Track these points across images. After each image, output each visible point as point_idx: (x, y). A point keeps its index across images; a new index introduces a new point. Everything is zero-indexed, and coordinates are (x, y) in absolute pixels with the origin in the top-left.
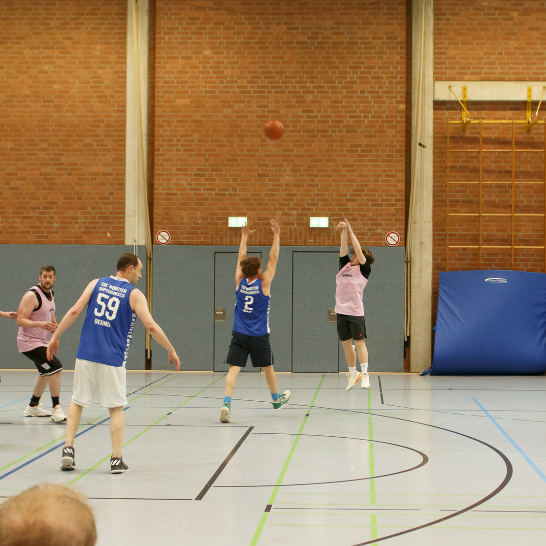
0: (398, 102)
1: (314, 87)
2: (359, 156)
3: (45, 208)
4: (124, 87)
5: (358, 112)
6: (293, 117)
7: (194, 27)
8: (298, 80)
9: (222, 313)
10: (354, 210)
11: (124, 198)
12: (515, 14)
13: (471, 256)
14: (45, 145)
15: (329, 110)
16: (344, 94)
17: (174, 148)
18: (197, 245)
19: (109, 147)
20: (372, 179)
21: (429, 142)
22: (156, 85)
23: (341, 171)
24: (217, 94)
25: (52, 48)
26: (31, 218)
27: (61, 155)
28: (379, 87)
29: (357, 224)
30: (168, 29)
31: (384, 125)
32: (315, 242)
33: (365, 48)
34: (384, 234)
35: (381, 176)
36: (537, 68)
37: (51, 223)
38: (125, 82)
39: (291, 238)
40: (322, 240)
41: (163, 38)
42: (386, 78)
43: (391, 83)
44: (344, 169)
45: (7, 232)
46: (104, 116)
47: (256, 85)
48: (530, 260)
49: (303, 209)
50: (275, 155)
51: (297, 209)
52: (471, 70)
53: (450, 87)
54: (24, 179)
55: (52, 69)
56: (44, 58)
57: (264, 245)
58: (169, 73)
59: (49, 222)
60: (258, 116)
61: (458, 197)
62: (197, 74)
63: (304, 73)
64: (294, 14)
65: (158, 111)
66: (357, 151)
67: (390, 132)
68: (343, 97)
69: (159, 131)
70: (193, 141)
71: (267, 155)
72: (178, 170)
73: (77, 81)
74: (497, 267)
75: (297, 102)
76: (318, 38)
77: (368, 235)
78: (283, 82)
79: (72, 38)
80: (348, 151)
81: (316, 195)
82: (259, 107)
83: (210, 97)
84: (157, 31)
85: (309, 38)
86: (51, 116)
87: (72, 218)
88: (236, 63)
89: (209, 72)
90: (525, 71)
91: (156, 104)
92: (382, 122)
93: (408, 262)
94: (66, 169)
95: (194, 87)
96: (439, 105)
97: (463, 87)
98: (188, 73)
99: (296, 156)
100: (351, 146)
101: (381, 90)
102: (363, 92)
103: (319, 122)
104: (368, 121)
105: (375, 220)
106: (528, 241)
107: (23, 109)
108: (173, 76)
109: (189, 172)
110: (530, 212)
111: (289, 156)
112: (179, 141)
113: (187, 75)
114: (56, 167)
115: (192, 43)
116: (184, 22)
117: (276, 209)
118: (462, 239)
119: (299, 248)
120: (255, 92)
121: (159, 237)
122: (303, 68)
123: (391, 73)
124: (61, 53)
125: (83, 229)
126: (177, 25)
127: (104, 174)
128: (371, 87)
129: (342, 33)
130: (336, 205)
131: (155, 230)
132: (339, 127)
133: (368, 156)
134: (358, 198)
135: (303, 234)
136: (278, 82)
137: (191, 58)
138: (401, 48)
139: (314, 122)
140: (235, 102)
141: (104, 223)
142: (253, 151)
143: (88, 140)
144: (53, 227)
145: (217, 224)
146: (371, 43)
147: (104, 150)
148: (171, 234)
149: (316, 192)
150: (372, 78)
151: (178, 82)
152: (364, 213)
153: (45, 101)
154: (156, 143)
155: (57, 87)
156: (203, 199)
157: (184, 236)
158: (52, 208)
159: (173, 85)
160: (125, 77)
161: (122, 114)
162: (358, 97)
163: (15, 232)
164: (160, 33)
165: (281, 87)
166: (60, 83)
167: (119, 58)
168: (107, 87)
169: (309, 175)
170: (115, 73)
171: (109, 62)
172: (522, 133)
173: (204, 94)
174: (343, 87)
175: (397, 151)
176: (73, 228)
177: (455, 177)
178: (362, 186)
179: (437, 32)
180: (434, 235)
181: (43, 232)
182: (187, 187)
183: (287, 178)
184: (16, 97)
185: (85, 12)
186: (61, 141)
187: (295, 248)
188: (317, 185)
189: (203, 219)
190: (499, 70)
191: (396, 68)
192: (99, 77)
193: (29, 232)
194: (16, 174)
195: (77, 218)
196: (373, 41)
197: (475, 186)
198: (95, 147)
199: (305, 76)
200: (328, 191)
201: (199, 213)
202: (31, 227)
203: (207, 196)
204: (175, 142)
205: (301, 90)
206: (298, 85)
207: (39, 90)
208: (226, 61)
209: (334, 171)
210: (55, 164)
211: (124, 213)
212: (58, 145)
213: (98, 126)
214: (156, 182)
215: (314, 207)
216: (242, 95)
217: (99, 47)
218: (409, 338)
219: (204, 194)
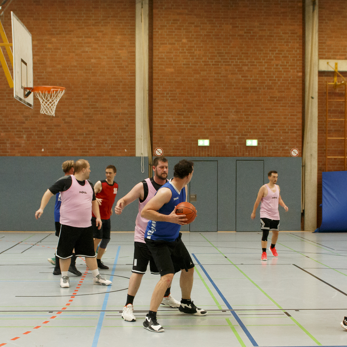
0: (298, 72)
1: (248, 62)
2: (275, 103)
3: (86, 134)
4: (134, 61)
5: (274, 77)
6: (236, 80)
7: (176, 25)
8: (238, 57)
9: (195, 197)
10: (272, 135)
11: (135, 128)
13: (339, 163)
14: (86, 96)
15: (257, 76)
16: (266, 66)
17: (165, 98)
18: (179, 156)
19: (125, 98)
20: (283, 117)
21: (316, 95)
22: (154, 60)
23: (264, 112)
24: (191, 65)
25: (90, 37)
26: (79, 140)
27: (96, 102)
28: (287, 63)
29: (274, 144)
30: (161, 26)
31: (290, 85)
32: (249, 155)
33: (278, 39)
34: (289, 150)
35: (288, 115)
37: (91, 143)
38: (135, 58)
39: (235, 152)
40: (253, 153)
41: (158, 32)
42: (291, 57)
43: (294, 60)
44: (266, 111)
45: (64, 149)
46: (122, 79)
47: (214, 61)
49: (243, 135)
50: (226, 103)
51: (239, 135)
52: (340, 53)
53: (328, 63)
54: (74, 117)
55: (90, 50)
56: (85, 43)
57: (219, 156)
58: (162, 53)
59: (89, 143)
60: (215, 79)
61: (332, 128)
62: (178, 54)
63: (242, 53)
64: (236, 18)
65: (155, 76)
66: (273, 100)
67: (293, 89)
68: (266, 68)
69: (155, 88)
70: (176, 94)
71: (220, 103)
72: (167, 111)
73: (106, 57)
75: (238, 71)
76: (250, 33)
77: (280, 150)
78: (230, 59)
79: (102, 31)
80: (268, 100)
81: (249, 127)
82: (215, 73)
83: (187, 68)
84: (154, 27)
85: (245, 33)
86: (90, 79)
87: (103, 140)
88: (202, 47)
89: (185, 53)
91: (154, 72)
92: (289, 83)
93: (304, 166)
94: (100, 111)
95: (176, 61)
96: (321, 74)
97: (335, 63)
98: (172, 53)
99: (238, 103)
100: (271, 97)
101: (288, 64)
102: (277, 65)
103: (251, 83)
104: (280, 83)
105: (284, 141)
107: (73, 74)
108: (164, 55)
109: (174, 113)
111: (233, 103)
112: (167, 94)
113: (172, 55)
114: (93, 110)
115: (175, 35)
116: (170, 22)
117: (226, 135)
118: (334, 153)
119: (240, 158)
120: (213, 65)
121: (157, 152)
122: (241, 50)
123: (294, 54)
124: (95, 40)
125: (110, 147)
126: (166, 24)
127: (122, 114)
128: (282, 63)
129: (265, 30)
130: (262, 132)
131: (153, 148)
132: (263, 86)
133: (280, 103)
134: (275, 129)
135: (242, 150)
136: (227, 59)
137: (175, 44)
138: (299, 39)
139: (248, 83)
140: (201, 71)
141: (123, 143)
142: (211, 100)
143: (113, 93)
144: (91, 146)
145: (191, 144)
146: (282, 36)
147: (123, 99)
148: (164, 150)
149: (250, 125)
150: (283, 57)
151: (167, 59)
152: (278, 137)
153: (86, 70)
154: (154, 95)
155: (93, 61)
156: (182, 129)
157: (171, 151)
158: (91, 134)
159: (164, 60)
160: (135, 55)
161: (133, 77)
162: (274, 68)
163: (69, 149)
164: (156, 29)
165: (229, 62)
166: (95, 58)
167: (131, 43)
168: (124, 61)
169: (245, 115)
170: (128, 53)
171: (125, 46)
173: (182, 66)
174: (265, 62)
175: (297, 101)
176: (105, 146)
177: (330, 116)
178: (276, 121)
179: (320, 31)
180: (318, 150)
181: (86, 149)
182: (173, 121)
183: (232, 116)
184: (68, 67)
185: (110, 16)
186: (96, 94)
187: (238, 158)
188: (250, 121)
189: (183, 141)
191: (296, 51)
192: (119, 55)
193: (77, 149)
194: (69, 114)
195: (106, 140)
196: (283, 35)
197: (342, 121)
198: (117, 97)
199: (243, 55)
200: (257, 124)
201: (180, 138)
202: (78, 146)
203: (185, 127)
204: (165, 95)
205: (241, 64)
206: (239, 61)
207: (82, 63)
208: (195, 46)
209: (260, 112)
210: (92, 108)
211: (135, 137)
212: (94, 96)
213: (119, 85)
214: (154, 119)
215: (248, 134)
216: (205, 67)
217: (119, 37)
218: (304, 211)
219: (183, 126)
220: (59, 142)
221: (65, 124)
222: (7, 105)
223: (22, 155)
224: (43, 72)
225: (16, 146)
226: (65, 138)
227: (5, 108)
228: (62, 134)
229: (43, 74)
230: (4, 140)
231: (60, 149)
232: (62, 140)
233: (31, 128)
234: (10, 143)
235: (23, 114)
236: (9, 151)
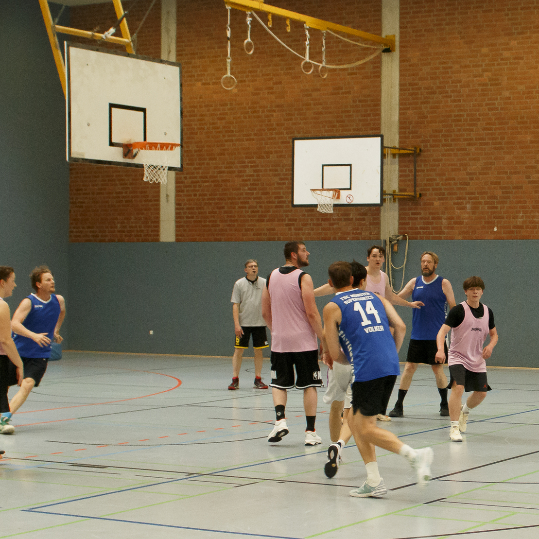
220: (521, 215)
221: (529, 185)
222: (443, 155)
223: (464, 238)
224: (497, 99)
225: (455, 223)
226: (529, 208)
227: (441, 160)
228: (525, 202)
229: (496, 102)
230: (437, 213)
231: (521, 227)
232: (524, 212)
233: (479, 193)
234: (448, 218)
235: (465, 169)
236: (446, 231)
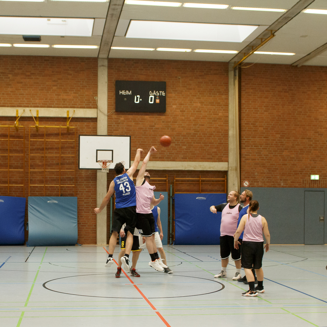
12: (10, 76)
36: (21, 101)
48: (18, 191)
74: (2, 195)
90: (15, 102)
106: (17, 182)
110: (18, 169)
172: (14, 132)
190: (3, 102)
